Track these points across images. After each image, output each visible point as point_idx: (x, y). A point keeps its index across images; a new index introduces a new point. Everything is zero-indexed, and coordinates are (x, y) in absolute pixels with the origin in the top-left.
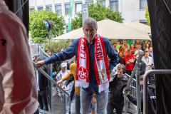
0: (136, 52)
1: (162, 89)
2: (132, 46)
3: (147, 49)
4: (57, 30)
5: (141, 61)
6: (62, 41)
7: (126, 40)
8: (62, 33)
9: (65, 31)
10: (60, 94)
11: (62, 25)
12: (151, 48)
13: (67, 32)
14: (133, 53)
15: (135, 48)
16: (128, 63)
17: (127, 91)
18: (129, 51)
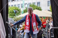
0: (47, 21)
1: (56, 34)
2: (45, 19)
3: (50, 20)
4: (18, 13)
5: (48, 24)
6: (20, 17)
7: (43, 17)
8: (20, 15)
9: (21, 14)
10: (19, 36)
11: (20, 12)
12: (52, 20)
13: (22, 14)
14: (45, 21)
15: (46, 19)
16: (44, 25)
17: (43, 35)
18: (44, 21)
